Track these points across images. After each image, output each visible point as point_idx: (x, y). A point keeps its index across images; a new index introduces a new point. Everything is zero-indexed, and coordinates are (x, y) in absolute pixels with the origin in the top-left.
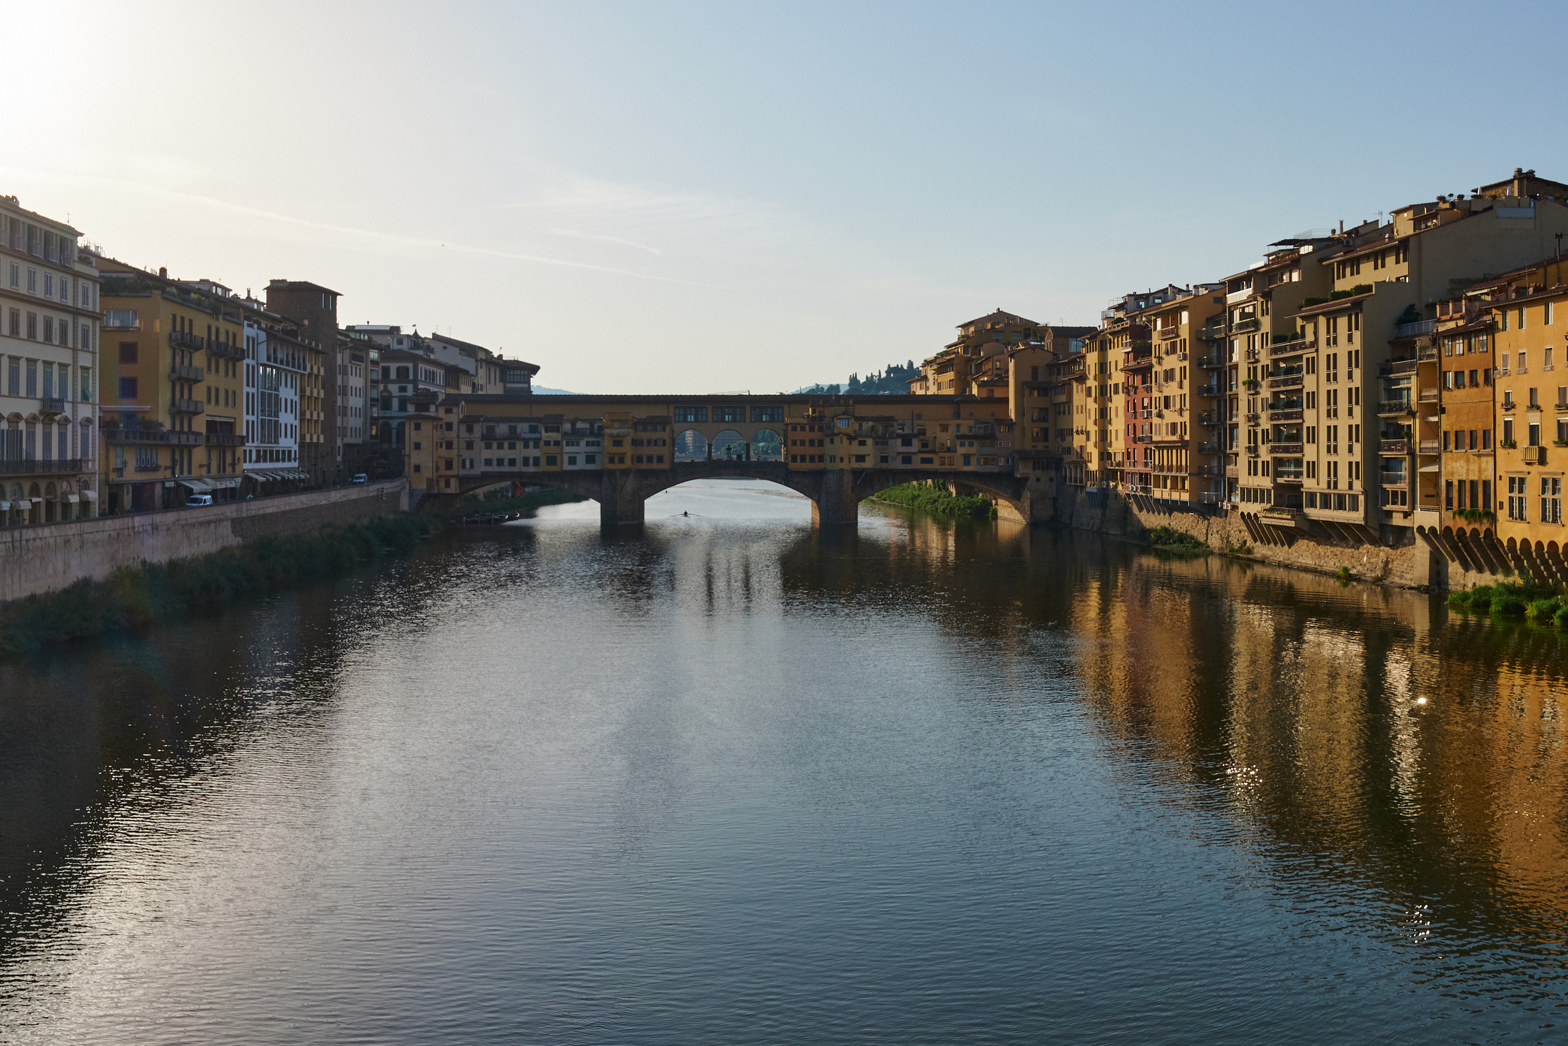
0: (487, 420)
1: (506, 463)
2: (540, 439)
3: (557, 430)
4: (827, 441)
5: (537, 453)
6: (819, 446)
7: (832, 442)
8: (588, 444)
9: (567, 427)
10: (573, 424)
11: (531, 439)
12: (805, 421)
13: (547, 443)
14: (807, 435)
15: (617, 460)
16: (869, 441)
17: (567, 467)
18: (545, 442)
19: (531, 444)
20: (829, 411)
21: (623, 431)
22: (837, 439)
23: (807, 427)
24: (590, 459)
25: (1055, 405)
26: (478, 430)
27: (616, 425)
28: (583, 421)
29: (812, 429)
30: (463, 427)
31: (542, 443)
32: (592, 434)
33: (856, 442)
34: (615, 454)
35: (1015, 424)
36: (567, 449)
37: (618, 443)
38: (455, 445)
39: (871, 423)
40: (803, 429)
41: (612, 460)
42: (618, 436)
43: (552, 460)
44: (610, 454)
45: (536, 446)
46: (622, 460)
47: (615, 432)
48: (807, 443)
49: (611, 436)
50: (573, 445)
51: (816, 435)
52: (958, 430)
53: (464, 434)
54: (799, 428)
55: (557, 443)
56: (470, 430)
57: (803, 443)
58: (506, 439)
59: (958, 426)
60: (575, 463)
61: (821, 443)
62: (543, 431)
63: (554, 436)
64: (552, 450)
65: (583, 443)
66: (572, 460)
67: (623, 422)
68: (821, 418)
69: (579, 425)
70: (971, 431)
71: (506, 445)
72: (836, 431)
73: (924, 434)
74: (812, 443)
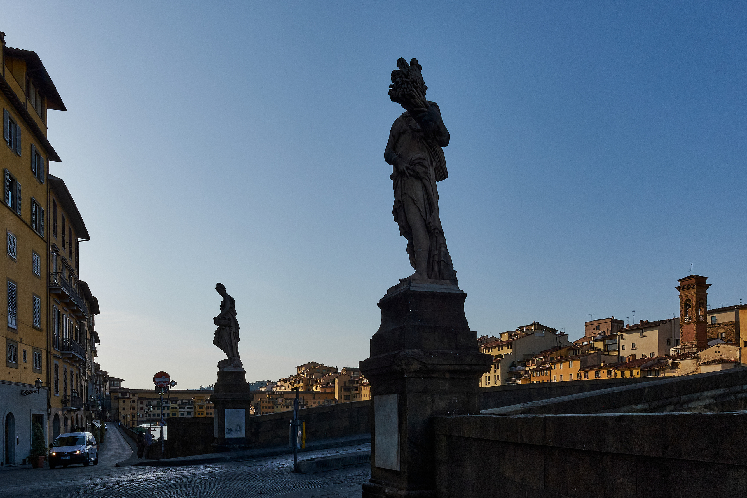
0: (148, 399)
1: (156, 415)
2: (169, 406)
3: (176, 403)
4: (275, 407)
5: (168, 411)
6: (272, 408)
7: (277, 407)
8: (188, 408)
9: (180, 402)
10: (182, 401)
11: (166, 406)
12: (267, 400)
13: (172, 408)
14: (268, 405)
15: (201, 414)
16: (290, 407)
17: (180, 416)
18: (171, 407)
19: (166, 408)
20: (275, 396)
21: (203, 403)
22: (279, 406)
23: (268, 402)
24: (189, 414)
25: (352, 394)
26: (145, 403)
27: (199, 401)
28: (186, 399)
29: (270, 403)
30: (139, 402)
31: (170, 408)
32: (189, 404)
33: (285, 407)
34: (200, 412)
35: (338, 401)
36: (180, 410)
37: (201, 408)
38: (136, 409)
39: (289, 401)
40: (266, 403)
41: (199, 414)
42: (201, 405)
43: (174, 414)
44: (198, 412)
45: (168, 409)
46: (202, 414)
47: (200, 403)
48: (268, 408)
49: (198, 405)
50: (182, 408)
51: (271, 405)
52: (319, 403)
53: (139, 404)
54: (265, 402)
55: (176, 408)
56: (142, 403)
57: (266, 408)
58: (156, 406)
59: (319, 401)
60: (183, 415)
61: (273, 408)
62: (171, 403)
63: (176, 405)
64: (174, 410)
65: (186, 408)
66: (182, 414)
67: (202, 400)
68: (273, 399)
69: (184, 401)
70: (323, 403)
71: (156, 408)
72: (278, 403)
73: (308, 404)
74: (270, 408)
